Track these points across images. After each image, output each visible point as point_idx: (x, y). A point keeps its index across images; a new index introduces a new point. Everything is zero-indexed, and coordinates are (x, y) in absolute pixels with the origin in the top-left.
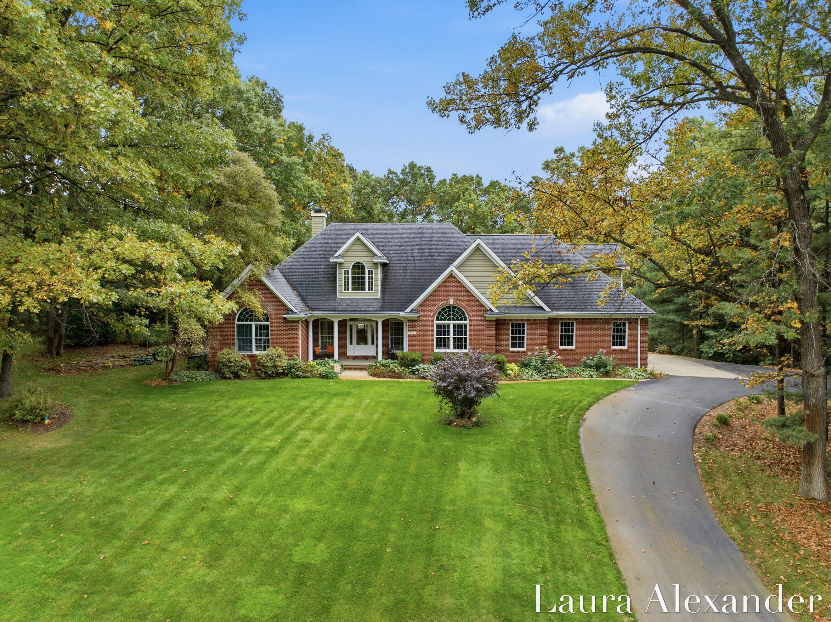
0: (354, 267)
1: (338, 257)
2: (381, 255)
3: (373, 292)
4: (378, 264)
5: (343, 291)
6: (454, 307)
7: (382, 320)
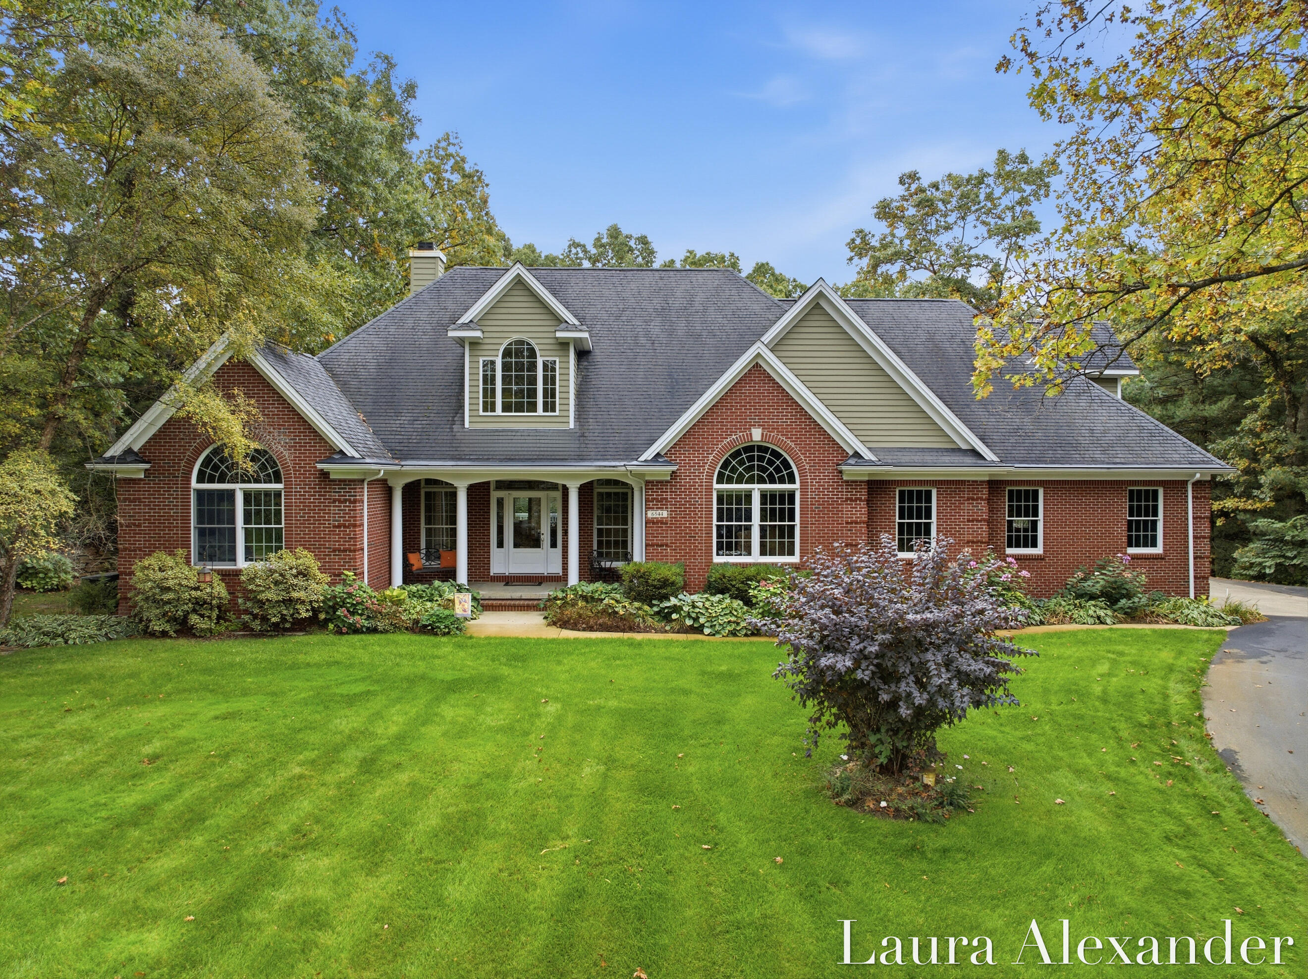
0: (507, 353)
1: (467, 326)
2: (577, 323)
3: (557, 413)
4: (567, 344)
5: (481, 413)
6: (763, 449)
7: (578, 483)
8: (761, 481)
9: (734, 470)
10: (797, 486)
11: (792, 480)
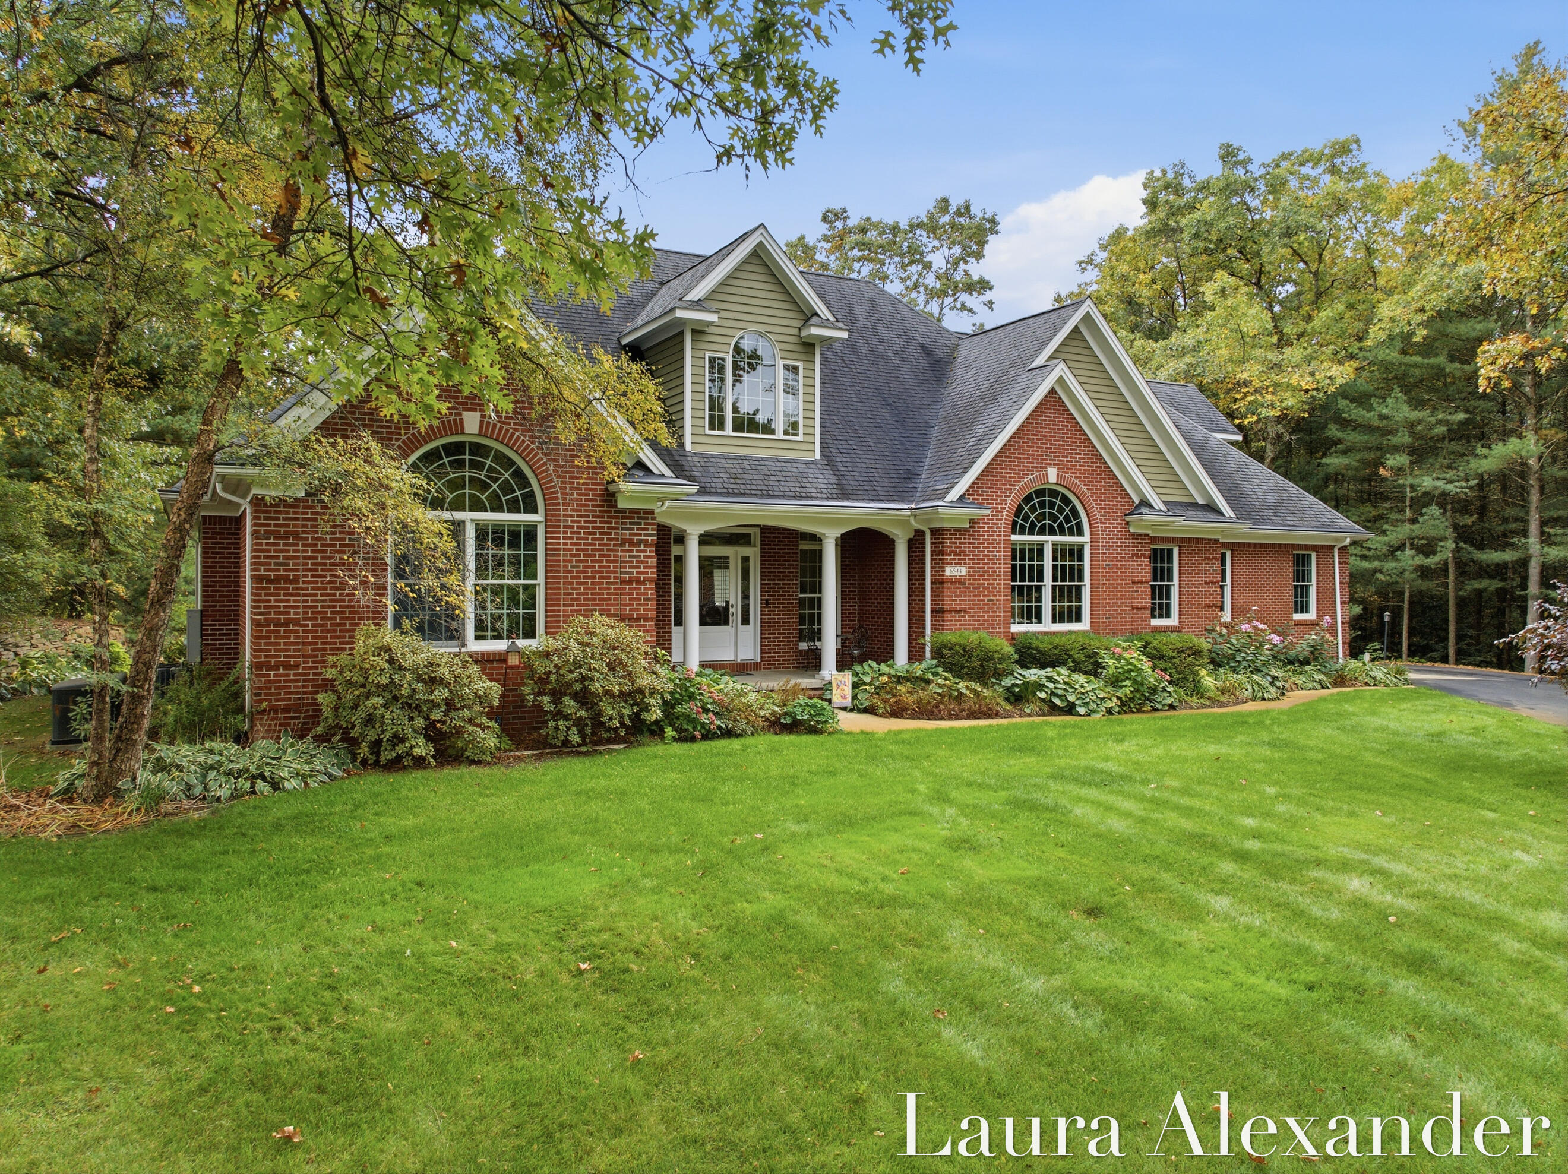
0: (738, 349)
1: (697, 305)
2: (831, 318)
3: (800, 438)
4: (813, 345)
5: (708, 432)
6: (1054, 493)
7: (838, 532)
8: (1052, 532)
9: (1026, 518)
10: (1086, 538)
11: (1080, 533)
